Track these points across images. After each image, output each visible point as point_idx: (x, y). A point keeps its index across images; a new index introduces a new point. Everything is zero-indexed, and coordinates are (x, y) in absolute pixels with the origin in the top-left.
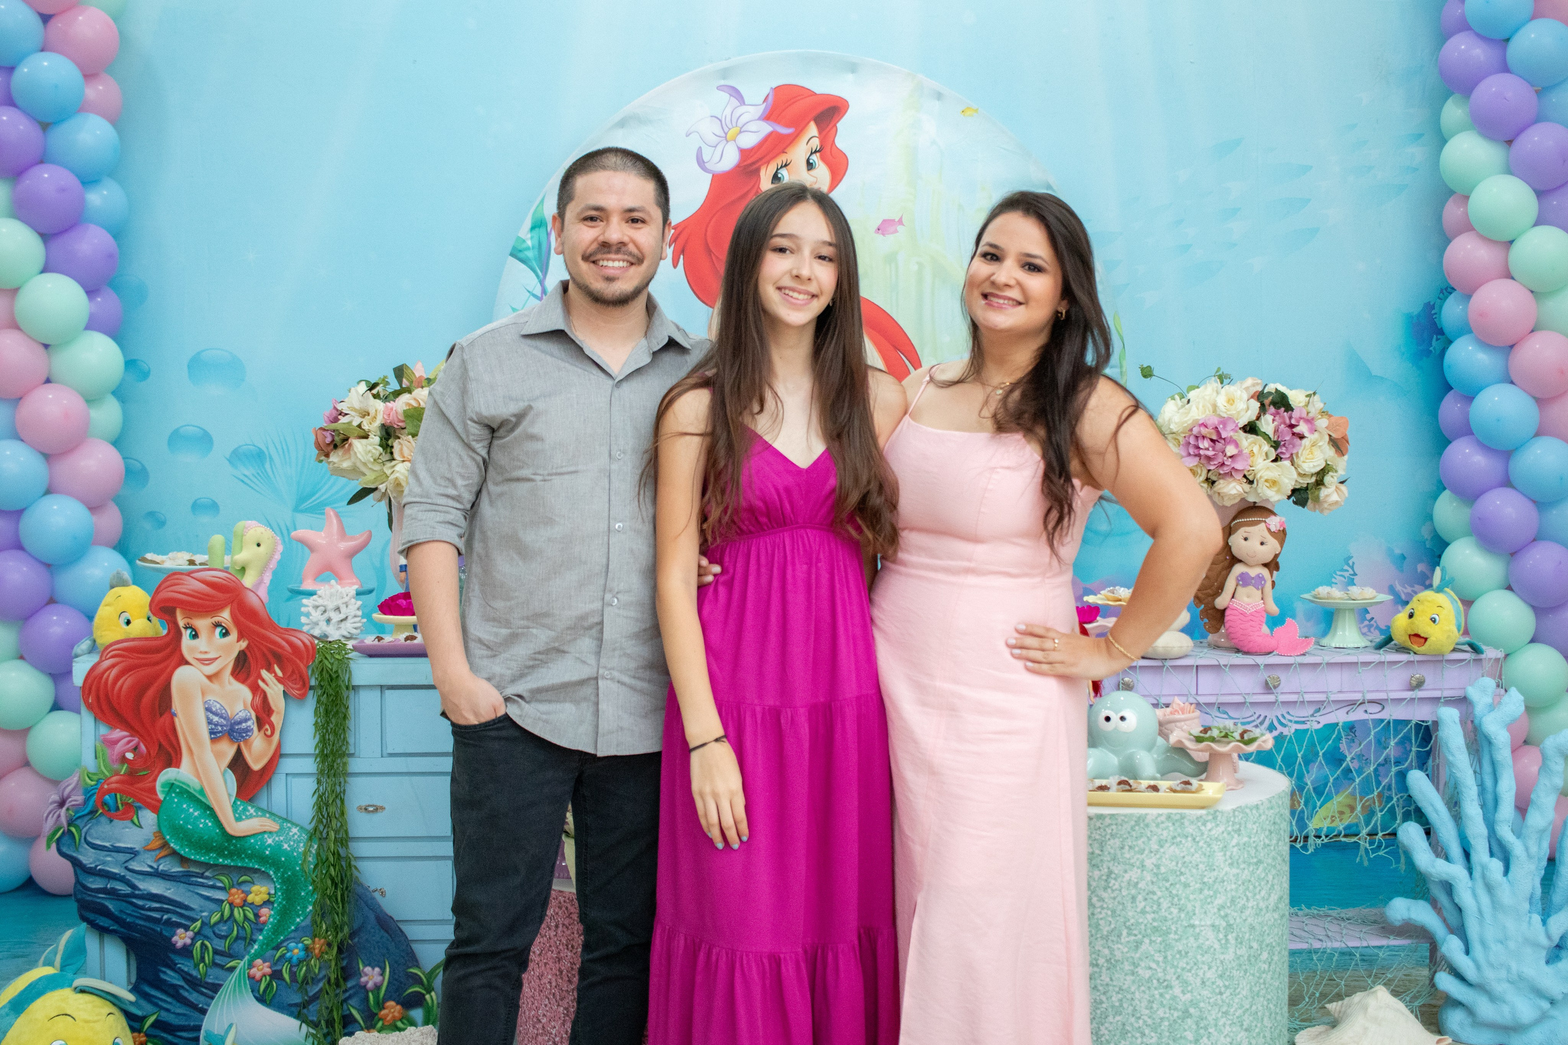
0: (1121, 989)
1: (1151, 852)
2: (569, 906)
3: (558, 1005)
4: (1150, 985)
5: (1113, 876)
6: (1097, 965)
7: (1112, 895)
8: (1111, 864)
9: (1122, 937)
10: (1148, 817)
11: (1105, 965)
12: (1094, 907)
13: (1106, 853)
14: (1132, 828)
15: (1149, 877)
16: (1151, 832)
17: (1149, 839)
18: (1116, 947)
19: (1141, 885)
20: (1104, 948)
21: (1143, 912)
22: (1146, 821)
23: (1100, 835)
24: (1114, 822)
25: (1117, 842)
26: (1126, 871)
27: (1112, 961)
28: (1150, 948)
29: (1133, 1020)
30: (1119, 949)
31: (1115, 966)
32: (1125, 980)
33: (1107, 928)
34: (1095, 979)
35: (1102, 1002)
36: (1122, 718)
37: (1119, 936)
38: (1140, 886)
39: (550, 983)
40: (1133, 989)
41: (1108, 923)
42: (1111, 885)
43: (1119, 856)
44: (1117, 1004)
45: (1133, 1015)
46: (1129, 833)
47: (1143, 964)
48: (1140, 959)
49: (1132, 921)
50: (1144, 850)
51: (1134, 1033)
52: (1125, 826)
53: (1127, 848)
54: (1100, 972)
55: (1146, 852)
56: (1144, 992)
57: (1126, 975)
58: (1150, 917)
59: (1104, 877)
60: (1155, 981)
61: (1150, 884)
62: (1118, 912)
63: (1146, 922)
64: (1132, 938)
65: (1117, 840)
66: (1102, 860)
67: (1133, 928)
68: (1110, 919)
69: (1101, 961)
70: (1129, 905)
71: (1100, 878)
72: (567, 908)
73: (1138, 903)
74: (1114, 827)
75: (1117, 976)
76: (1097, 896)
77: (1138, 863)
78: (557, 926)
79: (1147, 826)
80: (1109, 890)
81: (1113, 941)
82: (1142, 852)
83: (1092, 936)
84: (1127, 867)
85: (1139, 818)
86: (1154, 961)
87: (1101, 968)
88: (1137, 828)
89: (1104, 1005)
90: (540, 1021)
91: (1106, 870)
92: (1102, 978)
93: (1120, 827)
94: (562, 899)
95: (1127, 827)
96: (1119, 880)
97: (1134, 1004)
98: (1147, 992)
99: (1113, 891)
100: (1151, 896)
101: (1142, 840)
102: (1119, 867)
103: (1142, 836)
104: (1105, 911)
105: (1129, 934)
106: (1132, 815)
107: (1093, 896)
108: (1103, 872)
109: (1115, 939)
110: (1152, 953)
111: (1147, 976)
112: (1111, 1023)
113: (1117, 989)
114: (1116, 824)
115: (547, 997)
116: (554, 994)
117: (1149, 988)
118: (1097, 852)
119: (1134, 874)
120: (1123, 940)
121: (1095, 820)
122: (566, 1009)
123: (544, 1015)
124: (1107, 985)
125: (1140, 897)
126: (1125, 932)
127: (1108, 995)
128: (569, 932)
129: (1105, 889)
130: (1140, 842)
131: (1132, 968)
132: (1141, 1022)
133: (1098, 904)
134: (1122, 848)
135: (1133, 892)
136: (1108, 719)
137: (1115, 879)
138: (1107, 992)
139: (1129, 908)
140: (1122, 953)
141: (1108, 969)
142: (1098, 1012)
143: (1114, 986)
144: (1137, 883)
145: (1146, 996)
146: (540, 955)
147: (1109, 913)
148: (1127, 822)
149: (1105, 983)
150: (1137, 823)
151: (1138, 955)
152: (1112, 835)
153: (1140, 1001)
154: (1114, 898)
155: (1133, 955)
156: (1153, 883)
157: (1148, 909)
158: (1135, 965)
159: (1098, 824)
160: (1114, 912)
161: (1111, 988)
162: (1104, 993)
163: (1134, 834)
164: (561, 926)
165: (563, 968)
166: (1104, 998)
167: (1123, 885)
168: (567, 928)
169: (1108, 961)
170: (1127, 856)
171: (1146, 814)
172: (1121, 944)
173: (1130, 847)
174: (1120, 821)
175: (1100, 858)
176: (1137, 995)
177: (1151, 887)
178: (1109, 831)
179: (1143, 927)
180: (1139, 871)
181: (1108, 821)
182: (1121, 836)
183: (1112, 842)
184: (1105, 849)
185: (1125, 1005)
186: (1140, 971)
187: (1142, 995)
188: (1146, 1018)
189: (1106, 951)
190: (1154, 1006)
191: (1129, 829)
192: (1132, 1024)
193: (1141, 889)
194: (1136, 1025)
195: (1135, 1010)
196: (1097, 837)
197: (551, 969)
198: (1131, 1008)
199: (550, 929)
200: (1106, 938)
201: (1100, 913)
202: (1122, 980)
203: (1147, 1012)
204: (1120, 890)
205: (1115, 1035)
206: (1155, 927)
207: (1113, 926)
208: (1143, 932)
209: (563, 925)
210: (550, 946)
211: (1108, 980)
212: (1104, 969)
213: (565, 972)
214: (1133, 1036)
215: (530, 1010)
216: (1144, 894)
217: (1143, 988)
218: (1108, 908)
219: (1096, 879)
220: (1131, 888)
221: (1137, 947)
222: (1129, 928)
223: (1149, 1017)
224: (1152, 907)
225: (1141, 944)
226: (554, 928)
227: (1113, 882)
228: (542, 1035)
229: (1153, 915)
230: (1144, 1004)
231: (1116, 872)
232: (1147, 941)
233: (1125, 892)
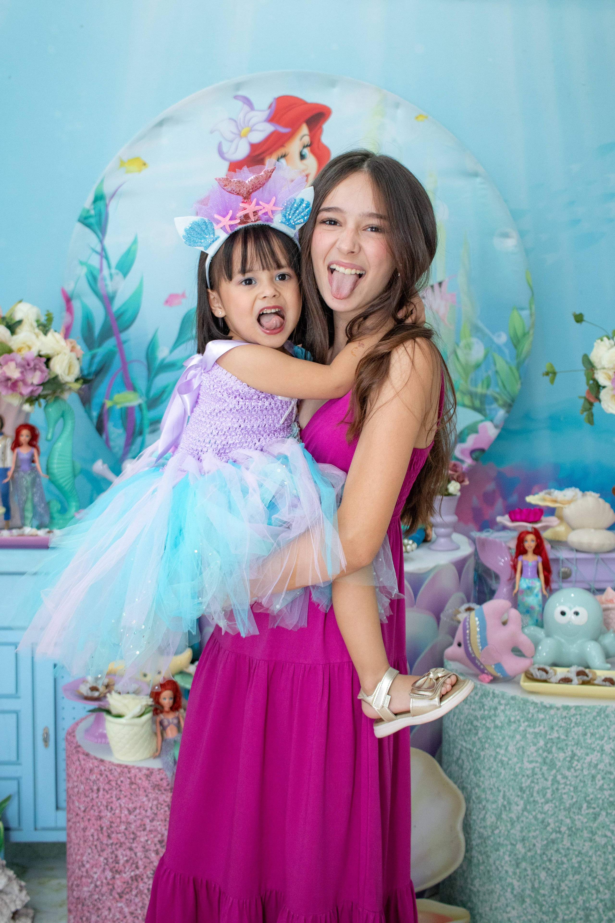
0: (580, 853)
1: (610, 738)
2: (108, 773)
3: (99, 855)
4: (605, 850)
5: (576, 758)
6: (560, 832)
7: (575, 774)
8: (574, 748)
9: (583, 810)
10: (608, 709)
11: (567, 832)
12: (559, 783)
13: (571, 738)
14: (595, 718)
15: (607, 759)
16: (611, 721)
17: (608, 728)
18: (576, 817)
19: (601, 766)
20: (567, 818)
21: (601, 789)
22: (607, 712)
23: (565, 723)
24: (578, 713)
25: (580, 730)
26: (587, 755)
27: (573, 829)
28: (607, 820)
29: (589, 879)
30: (579, 819)
31: (575, 834)
32: (584, 845)
33: (570, 802)
34: (558, 844)
35: (563, 863)
36: (577, 613)
37: (580, 808)
38: (599, 767)
39: (93, 835)
40: (590, 853)
41: (570, 797)
42: (574, 765)
43: (582, 741)
44: (576, 865)
45: (590, 875)
46: (591, 722)
47: (600, 833)
48: (598, 828)
49: (592, 796)
50: (604, 737)
51: (590, 890)
52: (588, 716)
53: (589, 734)
54: (562, 838)
55: (606, 738)
56: (600, 856)
57: (585, 841)
58: (607, 793)
59: (568, 759)
60: (610, 847)
61: (608, 765)
62: (579, 788)
63: (603, 797)
64: (591, 811)
65: (580, 728)
66: (566, 745)
67: (592, 802)
68: (572, 794)
69: (563, 829)
70: (590, 782)
71: (564, 759)
72: (107, 776)
73: (597, 781)
74: (578, 717)
75: (577, 842)
76: (562, 774)
77: (598, 748)
78: (98, 790)
79: (607, 716)
80: (572, 770)
81: (574, 813)
82: (602, 738)
83: (556, 807)
84: (589, 751)
85: (601, 709)
86: (609, 830)
87: (563, 836)
88: (598, 718)
89: (565, 866)
90: (84, 866)
91: (570, 753)
92: (565, 843)
93: (583, 717)
94: (102, 768)
95: (590, 717)
96: (581, 761)
97: (591, 866)
98: (603, 856)
99: (576, 771)
100: (609, 776)
101: (603, 728)
102: (582, 751)
103: (602, 725)
104: (569, 787)
105: (588, 807)
106: (594, 707)
107: (558, 774)
108: (567, 755)
109: (576, 811)
110: (608, 823)
111: (603, 843)
112: (571, 881)
113: (577, 853)
114: (580, 714)
115: (90, 847)
116: (96, 846)
117: (604, 853)
118: (563, 737)
119: (594, 757)
120: (583, 812)
121: (561, 710)
122: (106, 859)
123: (88, 862)
124: (568, 849)
125: (599, 777)
126: (585, 806)
127: (569, 857)
128: (108, 796)
129: (569, 769)
130: (601, 730)
131: (590, 835)
132: (596, 881)
133: (562, 781)
134: (585, 735)
135: (593, 772)
136: (563, 613)
137: (578, 761)
138: (569, 854)
139: (589, 785)
140: (582, 823)
141: (570, 835)
142: (560, 871)
143: (574, 850)
144: (596, 765)
145: (602, 860)
146: (84, 811)
147: (572, 789)
148: (589, 713)
149: (566, 847)
150: (599, 714)
151: (595, 825)
152: (576, 723)
153: (596, 863)
154: (577, 777)
155: (591, 825)
156: (610, 765)
157: (605, 786)
158: (593, 833)
159: (564, 714)
160: (576, 788)
161: (571, 852)
162: (566, 856)
163: (596, 723)
164: (101, 790)
165: (103, 825)
166: (565, 860)
167: (584, 766)
168: (107, 792)
169: (570, 829)
170: (589, 741)
171: (607, 707)
172: (582, 815)
173: (592, 734)
174: (583, 711)
175: (564, 743)
176: (594, 858)
177: (609, 768)
178: (574, 720)
179: (601, 801)
180: (599, 754)
181: (573, 711)
182: (584, 724)
183: (576, 729)
184: (569, 735)
185: (583, 867)
186: (597, 838)
187: (598, 858)
188: (601, 878)
189: (568, 821)
190: (609, 868)
191: (591, 719)
192: (589, 883)
193: (600, 769)
194: (592, 883)
195: (591, 871)
196: (563, 724)
197: (94, 825)
198: (588, 869)
199: (92, 791)
200: (569, 810)
201: (564, 788)
202: (581, 845)
203: (602, 872)
204: (582, 770)
205: (574, 891)
206: (611, 802)
207: (574, 800)
208: (601, 805)
209: (104, 790)
210: (93, 806)
211: (569, 845)
212: (566, 836)
213: (105, 829)
214: (589, 893)
215: (76, 854)
216: (603, 774)
217: (599, 853)
218: (571, 785)
219: (561, 759)
220: (592, 768)
221: (595, 819)
222: (588, 803)
223: (604, 877)
224: (609, 785)
225: (599, 815)
226: (95, 791)
227: (576, 763)
228: (86, 877)
229: (609, 792)
230: (600, 866)
231: (579, 754)
232: (604, 813)
233: (586, 772)
